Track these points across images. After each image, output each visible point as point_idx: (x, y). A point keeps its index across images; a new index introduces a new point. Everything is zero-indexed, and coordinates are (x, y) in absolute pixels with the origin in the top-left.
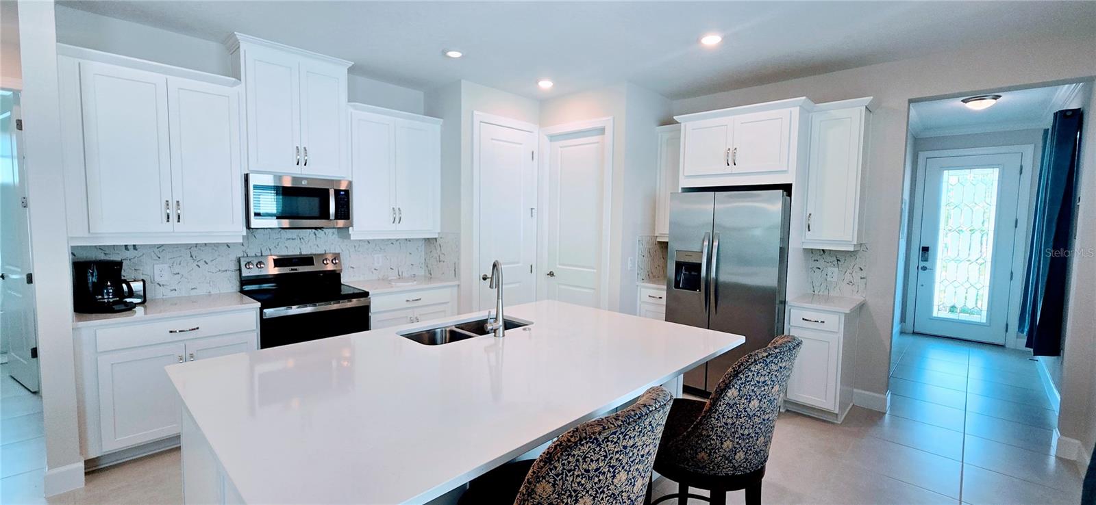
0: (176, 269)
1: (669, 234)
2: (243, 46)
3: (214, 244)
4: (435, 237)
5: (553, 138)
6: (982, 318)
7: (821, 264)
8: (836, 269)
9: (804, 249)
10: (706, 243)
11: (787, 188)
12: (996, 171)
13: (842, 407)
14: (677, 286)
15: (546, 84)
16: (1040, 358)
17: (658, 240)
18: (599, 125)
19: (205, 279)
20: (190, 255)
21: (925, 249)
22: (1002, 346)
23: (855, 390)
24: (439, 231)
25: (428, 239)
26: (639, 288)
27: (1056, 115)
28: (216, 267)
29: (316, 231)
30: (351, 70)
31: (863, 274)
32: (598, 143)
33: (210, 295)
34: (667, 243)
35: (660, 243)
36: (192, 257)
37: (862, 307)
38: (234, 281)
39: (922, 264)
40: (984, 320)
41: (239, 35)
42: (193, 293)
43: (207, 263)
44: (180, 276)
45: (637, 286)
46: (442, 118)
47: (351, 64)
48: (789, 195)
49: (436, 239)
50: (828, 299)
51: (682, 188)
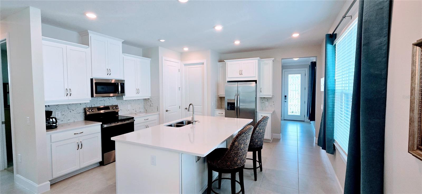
0: (63, 113)
1: (225, 95)
2: (90, 35)
3: (76, 104)
4: (149, 98)
5: (185, 65)
6: (299, 114)
7: (264, 101)
8: (267, 102)
9: (260, 97)
10: (236, 97)
11: (256, 81)
12: (300, 75)
13: (271, 138)
14: (228, 109)
15: (186, 49)
16: (311, 122)
17: (219, 96)
18: (203, 62)
19: (73, 116)
20: (67, 108)
21: (286, 96)
22: (304, 121)
23: (274, 134)
24: (150, 96)
25: (145, 99)
26: (215, 111)
27: (311, 62)
28: (76, 112)
29: (109, 98)
30: (123, 43)
31: (274, 103)
32: (201, 67)
33: (74, 122)
34: (224, 97)
35: (220, 97)
36: (68, 108)
37: (274, 112)
38: (83, 117)
39: (285, 100)
40: (300, 115)
41: (89, 31)
42: (69, 122)
43: (73, 111)
44: (64, 115)
45: (215, 110)
46: (150, 58)
47: (123, 41)
48: (256, 83)
49: (149, 99)
50: (266, 110)
51: (227, 81)
